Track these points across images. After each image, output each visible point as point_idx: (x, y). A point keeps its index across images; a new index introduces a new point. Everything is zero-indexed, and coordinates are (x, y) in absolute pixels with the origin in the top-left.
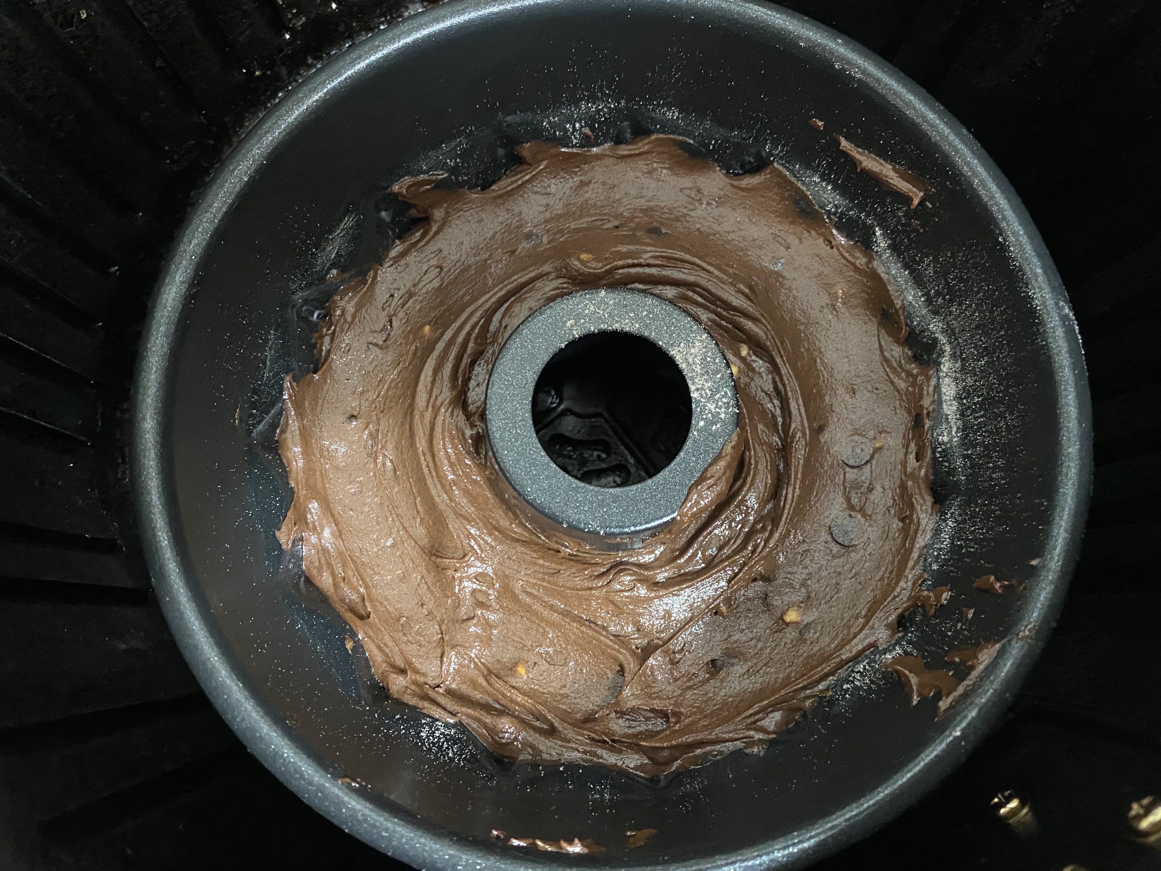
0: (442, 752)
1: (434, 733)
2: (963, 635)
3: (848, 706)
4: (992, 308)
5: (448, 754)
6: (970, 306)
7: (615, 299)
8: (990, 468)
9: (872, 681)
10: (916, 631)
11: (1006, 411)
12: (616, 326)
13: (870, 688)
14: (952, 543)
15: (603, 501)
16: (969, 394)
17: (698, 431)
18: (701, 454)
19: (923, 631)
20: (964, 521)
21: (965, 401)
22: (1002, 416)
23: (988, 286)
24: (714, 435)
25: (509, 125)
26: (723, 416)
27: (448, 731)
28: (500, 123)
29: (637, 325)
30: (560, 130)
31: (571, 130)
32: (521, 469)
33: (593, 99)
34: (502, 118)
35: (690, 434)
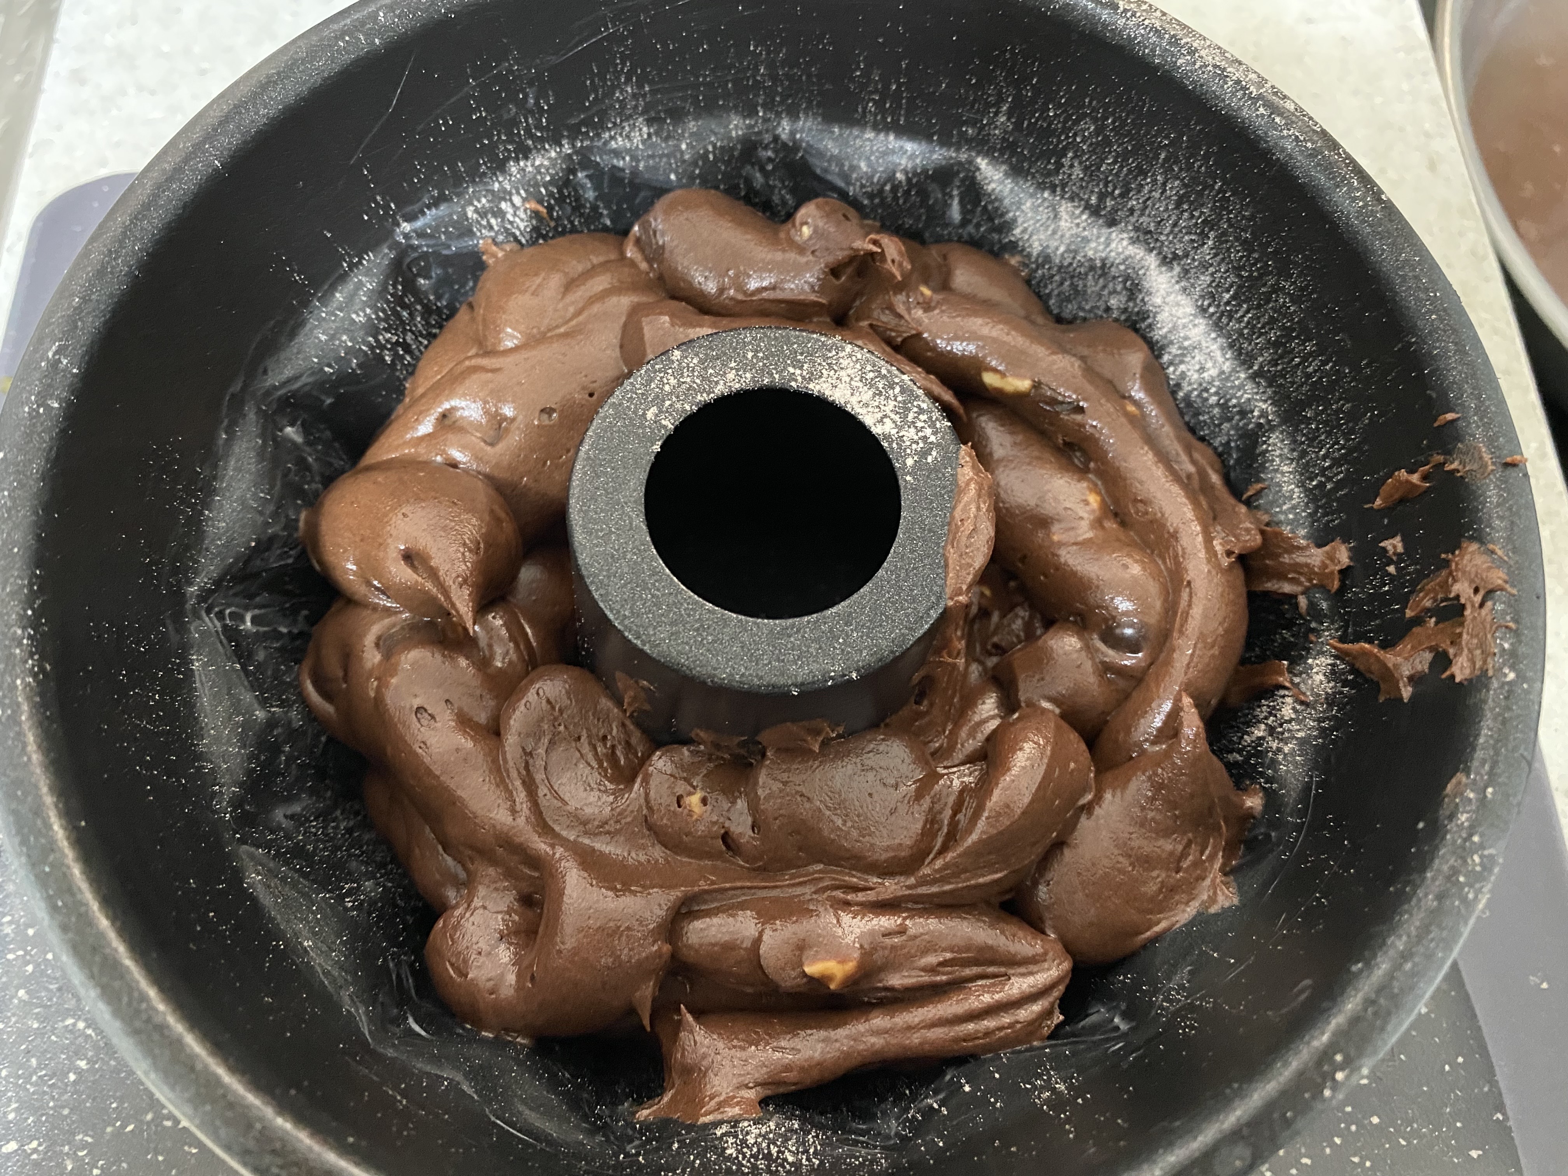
0: (775, 1161)
1: (744, 1142)
3: (1309, 770)
4: (1187, 162)
5: (785, 1160)
6: (1155, 181)
7: (697, 355)
8: (1299, 364)
9: (1319, 720)
11: (1278, 280)
12: (720, 389)
14: (1306, 490)
15: (831, 630)
16: (1212, 296)
17: (909, 473)
18: (932, 502)
19: (1343, 616)
20: (1304, 454)
21: (1212, 310)
22: (1276, 289)
23: (1167, 137)
24: (935, 469)
25: (421, 234)
26: (933, 439)
27: (764, 1130)
28: (406, 236)
29: (748, 375)
30: (495, 216)
31: (510, 210)
32: (687, 643)
33: (524, 152)
34: (406, 227)
35: (902, 483)
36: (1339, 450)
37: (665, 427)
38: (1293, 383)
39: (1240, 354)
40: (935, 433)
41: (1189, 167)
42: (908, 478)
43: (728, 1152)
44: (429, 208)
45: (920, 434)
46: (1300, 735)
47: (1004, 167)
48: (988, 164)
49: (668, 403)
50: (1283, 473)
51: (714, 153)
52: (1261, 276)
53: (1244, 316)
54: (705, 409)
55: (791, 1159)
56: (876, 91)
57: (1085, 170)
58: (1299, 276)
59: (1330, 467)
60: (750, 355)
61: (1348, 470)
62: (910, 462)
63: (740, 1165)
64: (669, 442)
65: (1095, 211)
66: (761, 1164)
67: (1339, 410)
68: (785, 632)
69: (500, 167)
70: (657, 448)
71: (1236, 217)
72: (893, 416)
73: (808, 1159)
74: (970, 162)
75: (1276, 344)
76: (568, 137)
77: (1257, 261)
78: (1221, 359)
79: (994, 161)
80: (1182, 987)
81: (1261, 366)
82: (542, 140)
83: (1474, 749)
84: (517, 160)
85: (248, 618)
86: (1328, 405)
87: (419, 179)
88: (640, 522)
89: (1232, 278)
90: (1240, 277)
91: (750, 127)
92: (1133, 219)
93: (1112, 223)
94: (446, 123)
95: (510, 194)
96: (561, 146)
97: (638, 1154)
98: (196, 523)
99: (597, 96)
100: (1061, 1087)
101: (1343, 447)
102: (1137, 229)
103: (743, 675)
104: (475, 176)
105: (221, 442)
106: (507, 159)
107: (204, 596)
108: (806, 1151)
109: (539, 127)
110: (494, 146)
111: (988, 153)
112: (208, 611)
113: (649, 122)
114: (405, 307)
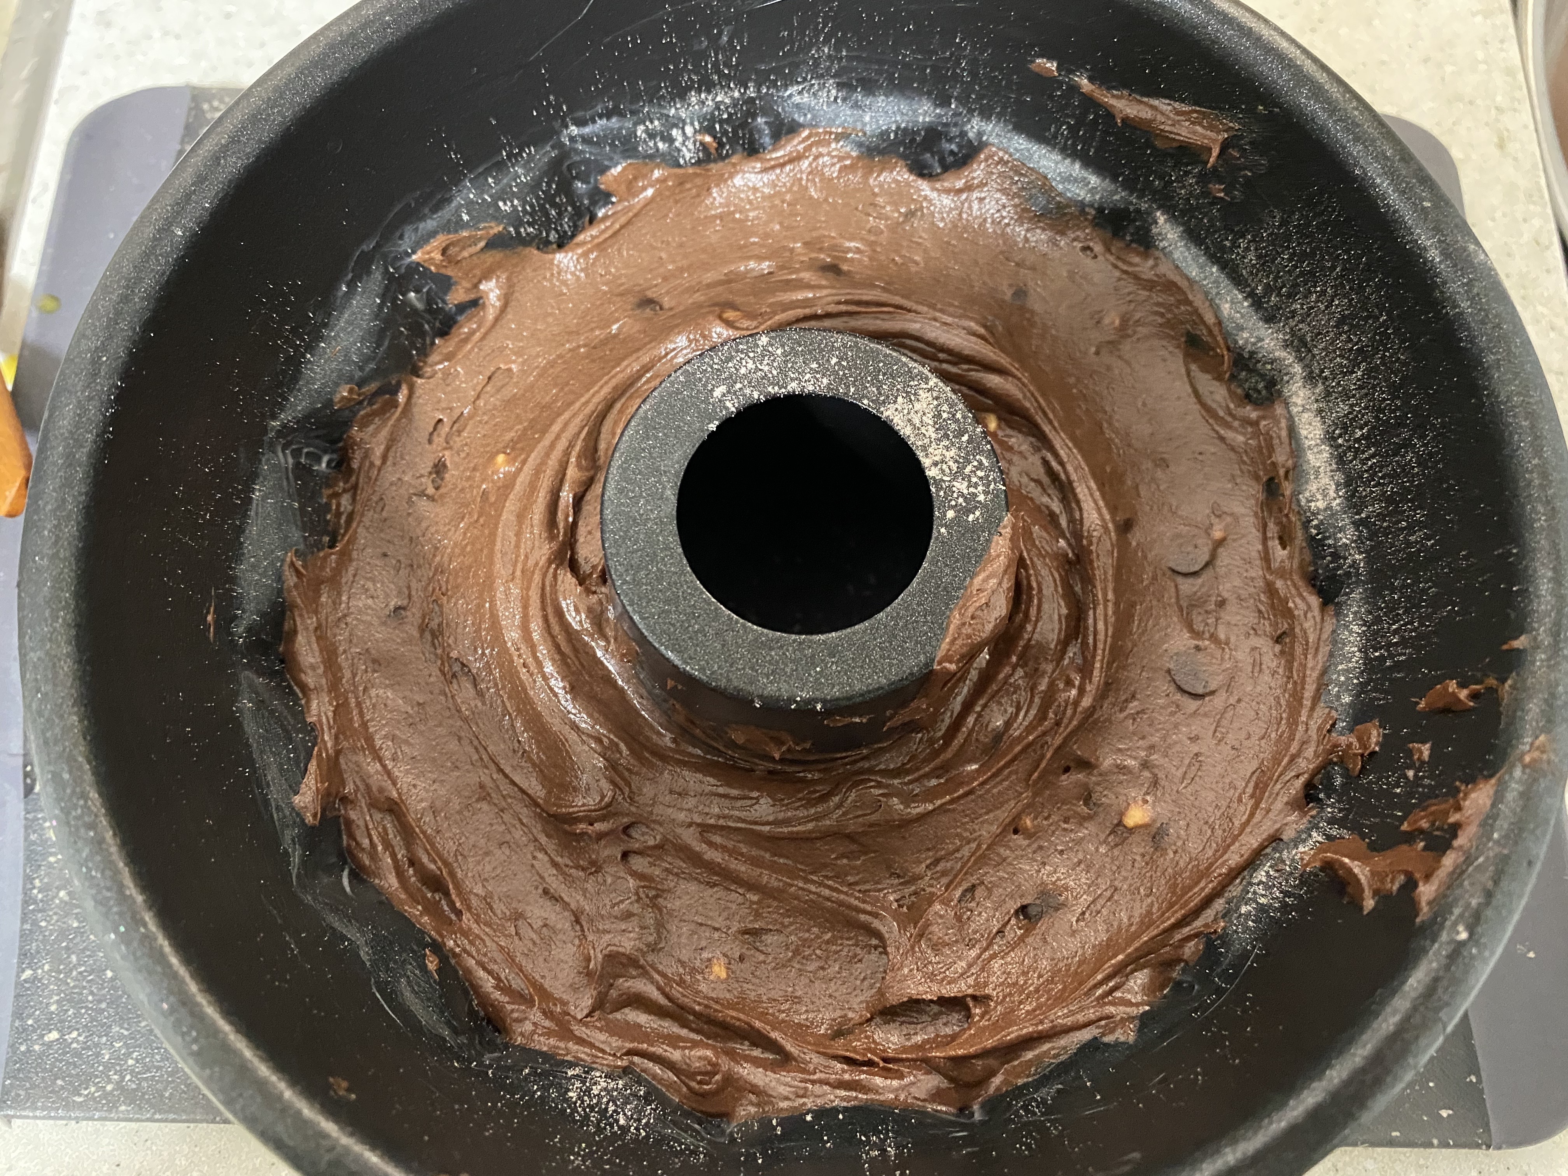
0: (607, 1119)
1: (589, 1090)
2: (1424, 786)
3: (1256, 939)
4: (1360, 286)
5: (617, 1121)
6: (1323, 292)
7: (783, 346)
8: (1405, 528)
9: (1286, 894)
10: (1338, 802)
11: (1411, 436)
12: (793, 387)
13: (1285, 905)
14: (1366, 658)
15: (813, 656)
16: (1345, 428)
17: (946, 527)
18: (957, 561)
19: (1350, 799)
20: (1378, 620)
21: (1340, 441)
22: (1407, 444)
23: (1347, 252)
24: (974, 529)
25: (586, 140)
26: (981, 498)
27: (612, 1085)
28: (572, 139)
29: (825, 381)
30: (663, 139)
31: (680, 139)
32: (673, 625)
33: (707, 85)
34: (574, 130)
35: (935, 534)
36: (1411, 631)
37: (727, 408)
38: (1392, 545)
39: (1353, 496)
40: (986, 493)
42: (943, 530)
43: (571, 1094)
44: (600, 118)
45: (972, 490)
46: (1262, 900)
47: (1181, 229)
48: (1166, 221)
49: (738, 385)
50: (1351, 632)
51: (896, 132)
52: (1397, 425)
53: (1368, 459)
54: (773, 402)
55: (622, 1122)
56: (1072, 116)
57: (1259, 257)
59: (1396, 644)
60: (834, 361)
61: (1410, 654)
62: (950, 514)
63: (574, 1110)
64: (727, 424)
65: (1257, 303)
66: (594, 1117)
67: (1424, 591)
68: (768, 643)
69: (682, 94)
70: (713, 427)
71: (1391, 356)
72: (951, 463)
73: (637, 1129)
74: (1149, 213)
75: (1390, 500)
76: (755, 81)
77: (1398, 408)
78: (1332, 494)
79: (1173, 218)
80: (1044, 1101)
81: (1368, 517)
82: (728, 78)
84: (699, 91)
85: (325, 459)
86: (1417, 581)
87: (597, 88)
88: (671, 495)
89: (1369, 417)
90: (1377, 418)
91: (940, 116)
92: (1292, 323)
93: (1269, 319)
94: (634, 40)
95: (684, 122)
96: (746, 88)
97: (490, 1066)
98: (296, 363)
99: (792, 48)
100: (891, 1151)
101: (1415, 630)
102: (1293, 333)
103: (713, 673)
104: (653, 96)
105: (340, 294)
106: (689, 88)
107: (284, 431)
108: (639, 1120)
109: (727, 65)
110: (678, 72)
111: (1170, 209)
112: (284, 448)
113: (840, 86)
114: (554, 205)
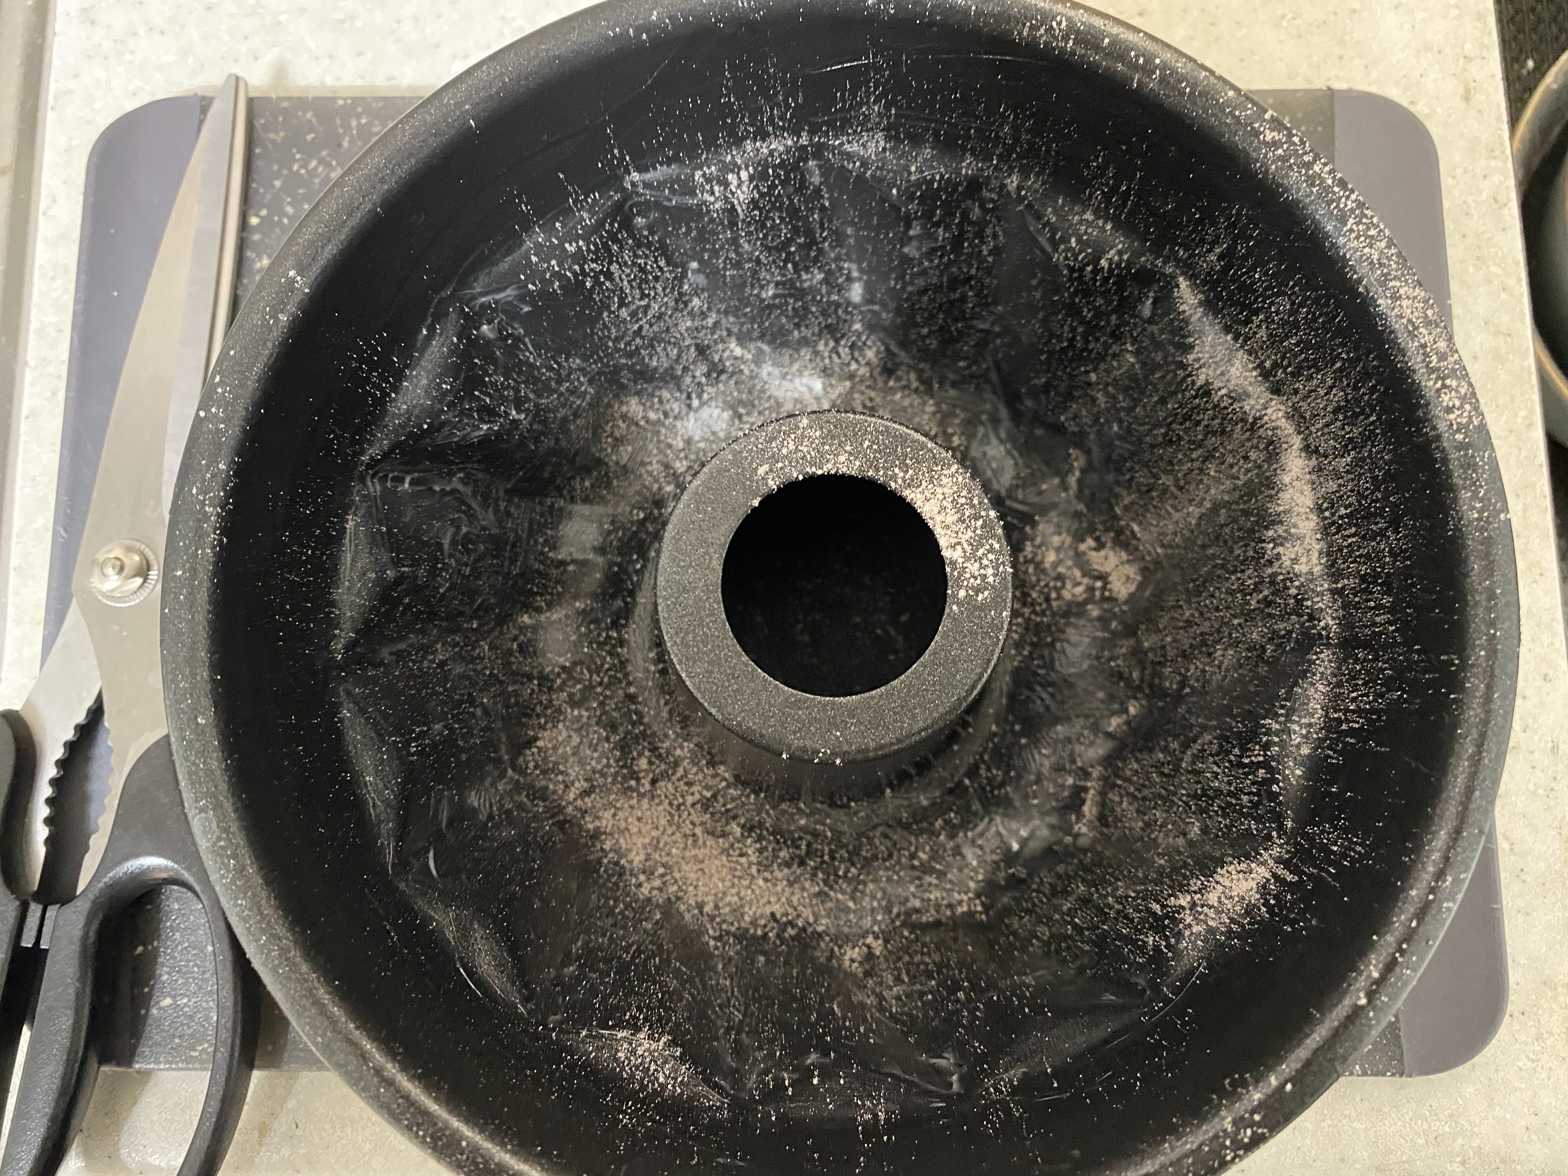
11: (1387, 527)
16: (1332, 503)
17: (957, 604)
21: (1327, 514)
24: (983, 607)
25: (647, 185)
26: (991, 579)
28: (633, 184)
29: (858, 463)
30: (720, 183)
31: (735, 183)
34: (635, 176)
35: (947, 610)
37: (769, 486)
38: (1360, 620)
39: (1332, 565)
41: (1356, 388)
42: (955, 607)
43: (620, 1054)
44: (661, 164)
46: (1212, 923)
47: (1200, 296)
48: (1187, 287)
49: (780, 465)
50: (1316, 690)
51: (940, 182)
52: (1375, 515)
55: (661, 1080)
56: (1107, 185)
57: (1270, 336)
58: (1406, 536)
59: (1353, 712)
60: (867, 443)
62: (962, 593)
63: (623, 1069)
64: (769, 500)
65: (1266, 374)
66: (639, 1075)
68: (797, 704)
69: (739, 142)
70: (756, 503)
71: (1378, 453)
72: (965, 545)
73: (674, 1086)
74: (1173, 277)
75: (1363, 578)
76: (808, 132)
77: (1378, 500)
78: (1315, 560)
79: (1194, 286)
81: (1343, 588)
82: (783, 129)
83: (1299, 1045)
84: (755, 140)
86: (1376, 659)
87: (658, 141)
88: (717, 565)
89: (1352, 500)
90: (1360, 504)
91: (981, 170)
92: (1295, 399)
93: (1276, 390)
94: (694, 101)
95: (740, 169)
96: (799, 137)
97: (554, 1029)
98: (381, 402)
99: (844, 106)
100: (882, 1116)
101: (1369, 703)
102: (1295, 409)
103: (748, 730)
104: (711, 144)
105: (421, 337)
106: (745, 138)
107: (373, 463)
108: (675, 1079)
109: (782, 118)
110: (736, 126)
111: (1193, 278)
112: (373, 476)
113: (888, 138)
